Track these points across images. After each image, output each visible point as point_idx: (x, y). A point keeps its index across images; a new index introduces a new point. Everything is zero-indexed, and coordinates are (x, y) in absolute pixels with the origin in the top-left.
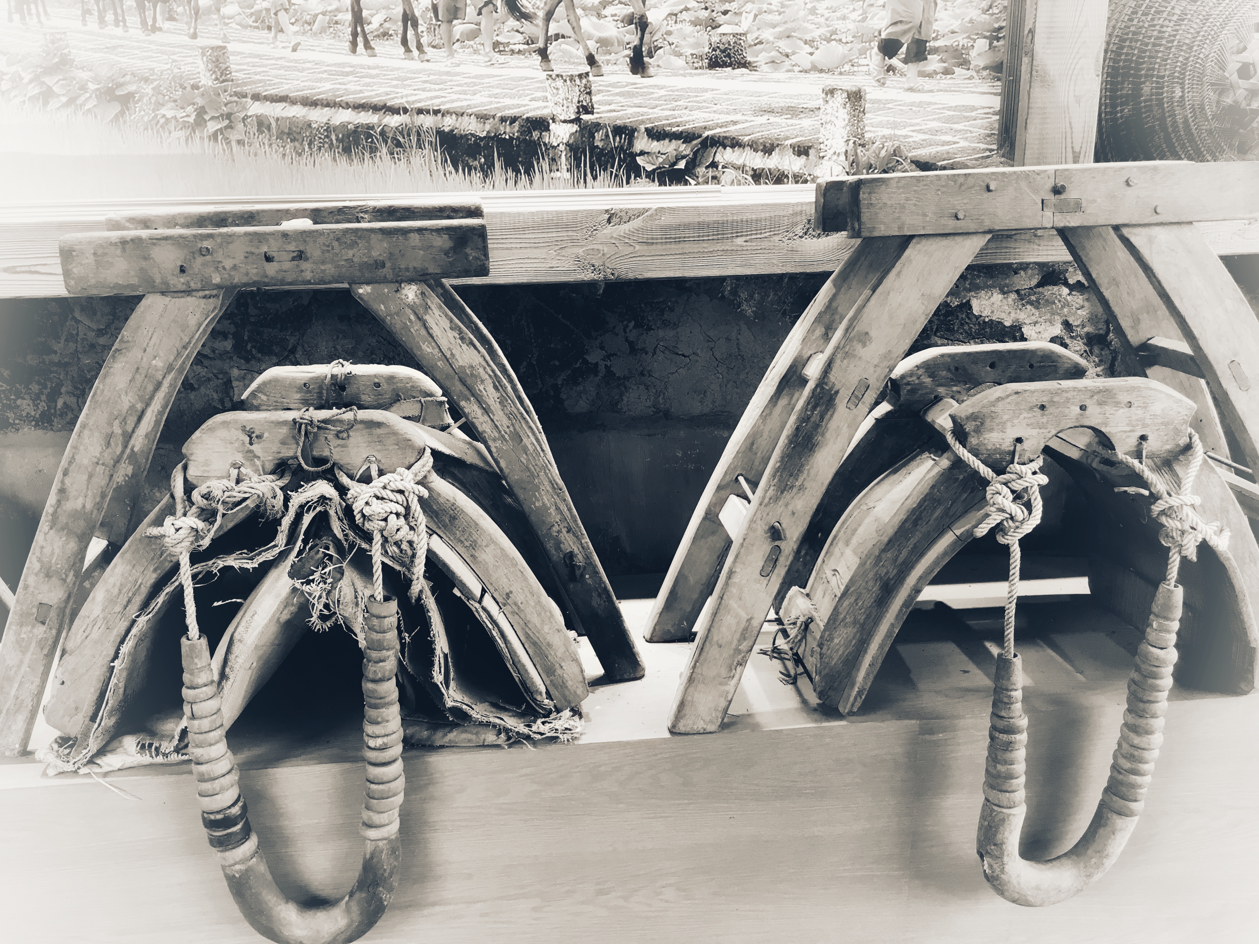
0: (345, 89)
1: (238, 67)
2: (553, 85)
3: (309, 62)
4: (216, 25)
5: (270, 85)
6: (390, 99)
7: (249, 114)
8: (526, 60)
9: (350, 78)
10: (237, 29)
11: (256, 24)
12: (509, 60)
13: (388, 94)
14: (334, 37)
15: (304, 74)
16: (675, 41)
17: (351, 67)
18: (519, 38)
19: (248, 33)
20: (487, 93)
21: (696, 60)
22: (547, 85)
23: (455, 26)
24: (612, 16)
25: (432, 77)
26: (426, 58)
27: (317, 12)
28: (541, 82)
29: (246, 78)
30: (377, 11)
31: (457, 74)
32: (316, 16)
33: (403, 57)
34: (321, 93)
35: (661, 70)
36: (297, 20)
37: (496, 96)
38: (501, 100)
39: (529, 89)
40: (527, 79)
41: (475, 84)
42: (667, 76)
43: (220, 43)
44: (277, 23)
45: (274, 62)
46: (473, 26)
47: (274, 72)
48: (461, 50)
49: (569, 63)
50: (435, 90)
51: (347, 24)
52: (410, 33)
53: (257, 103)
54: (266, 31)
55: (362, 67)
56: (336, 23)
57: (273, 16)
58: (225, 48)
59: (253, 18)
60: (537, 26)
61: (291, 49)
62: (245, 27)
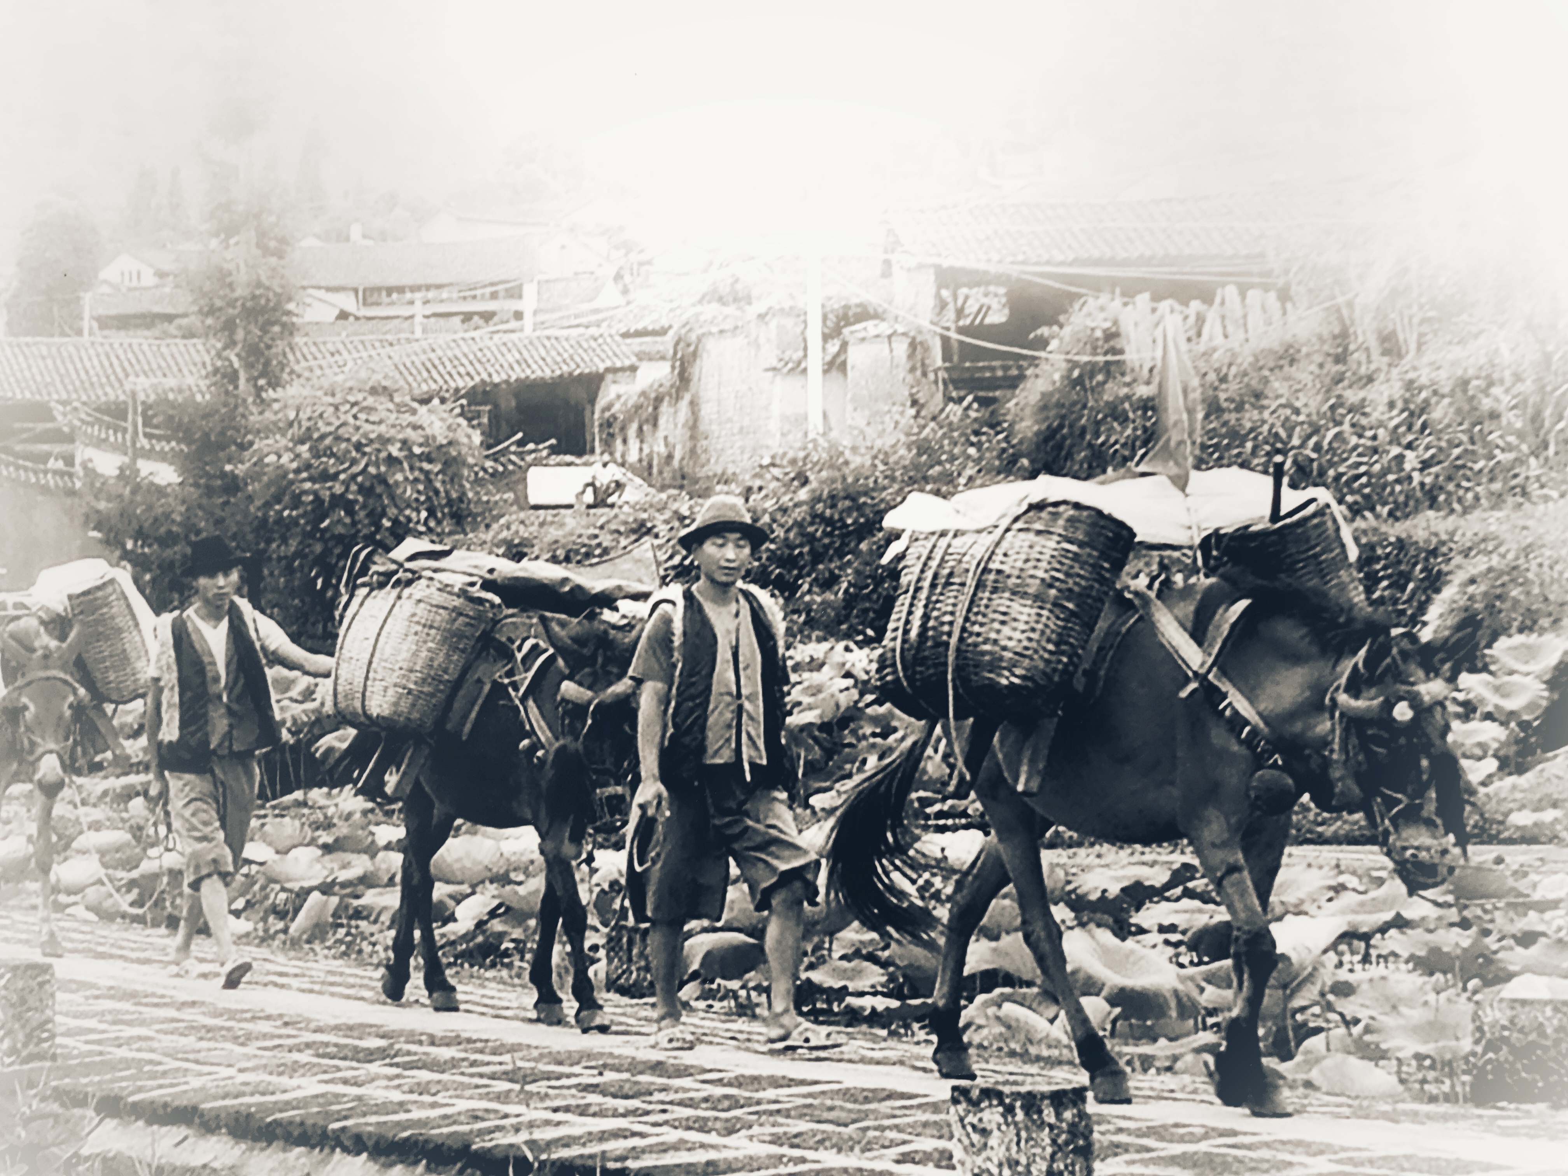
0: (359, 1098)
1: (74, 1023)
2: (971, 1119)
3: (268, 1018)
4: (34, 907)
5: (153, 1076)
6: (481, 1133)
7: (85, 1151)
8: (891, 1043)
9: (375, 1068)
10: (86, 922)
11: (140, 911)
12: (842, 1039)
13: (476, 1118)
14: (345, 954)
15: (250, 1050)
16: (1363, 1014)
17: (383, 1037)
18: (875, 975)
19: (114, 932)
20: (769, 1129)
21: (1431, 1075)
22: (953, 1117)
23: (690, 935)
24: (1162, 929)
25: (610, 1076)
26: (598, 1021)
27: (306, 884)
28: (935, 1107)
29: (90, 1053)
30: (474, 886)
31: (684, 1072)
32: (305, 893)
33: (533, 1015)
34: (287, 1105)
35: (1316, 1098)
36: (249, 904)
37: (795, 1141)
38: (809, 1154)
39: (898, 1128)
40: (891, 1095)
41: (736, 1103)
42: (1338, 1116)
43: (36, 956)
44: (196, 910)
45: (172, 1013)
46: (741, 937)
47: (168, 1041)
48: (702, 1004)
49: (1024, 1057)
50: (615, 1114)
51: (386, 918)
52: (559, 952)
53: (110, 1124)
54: (163, 930)
55: (413, 1037)
56: (358, 914)
57: (187, 890)
58: (46, 969)
59: (134, 894)
60: (931, 945)
61: (222, 980)
62: (107, 916)
